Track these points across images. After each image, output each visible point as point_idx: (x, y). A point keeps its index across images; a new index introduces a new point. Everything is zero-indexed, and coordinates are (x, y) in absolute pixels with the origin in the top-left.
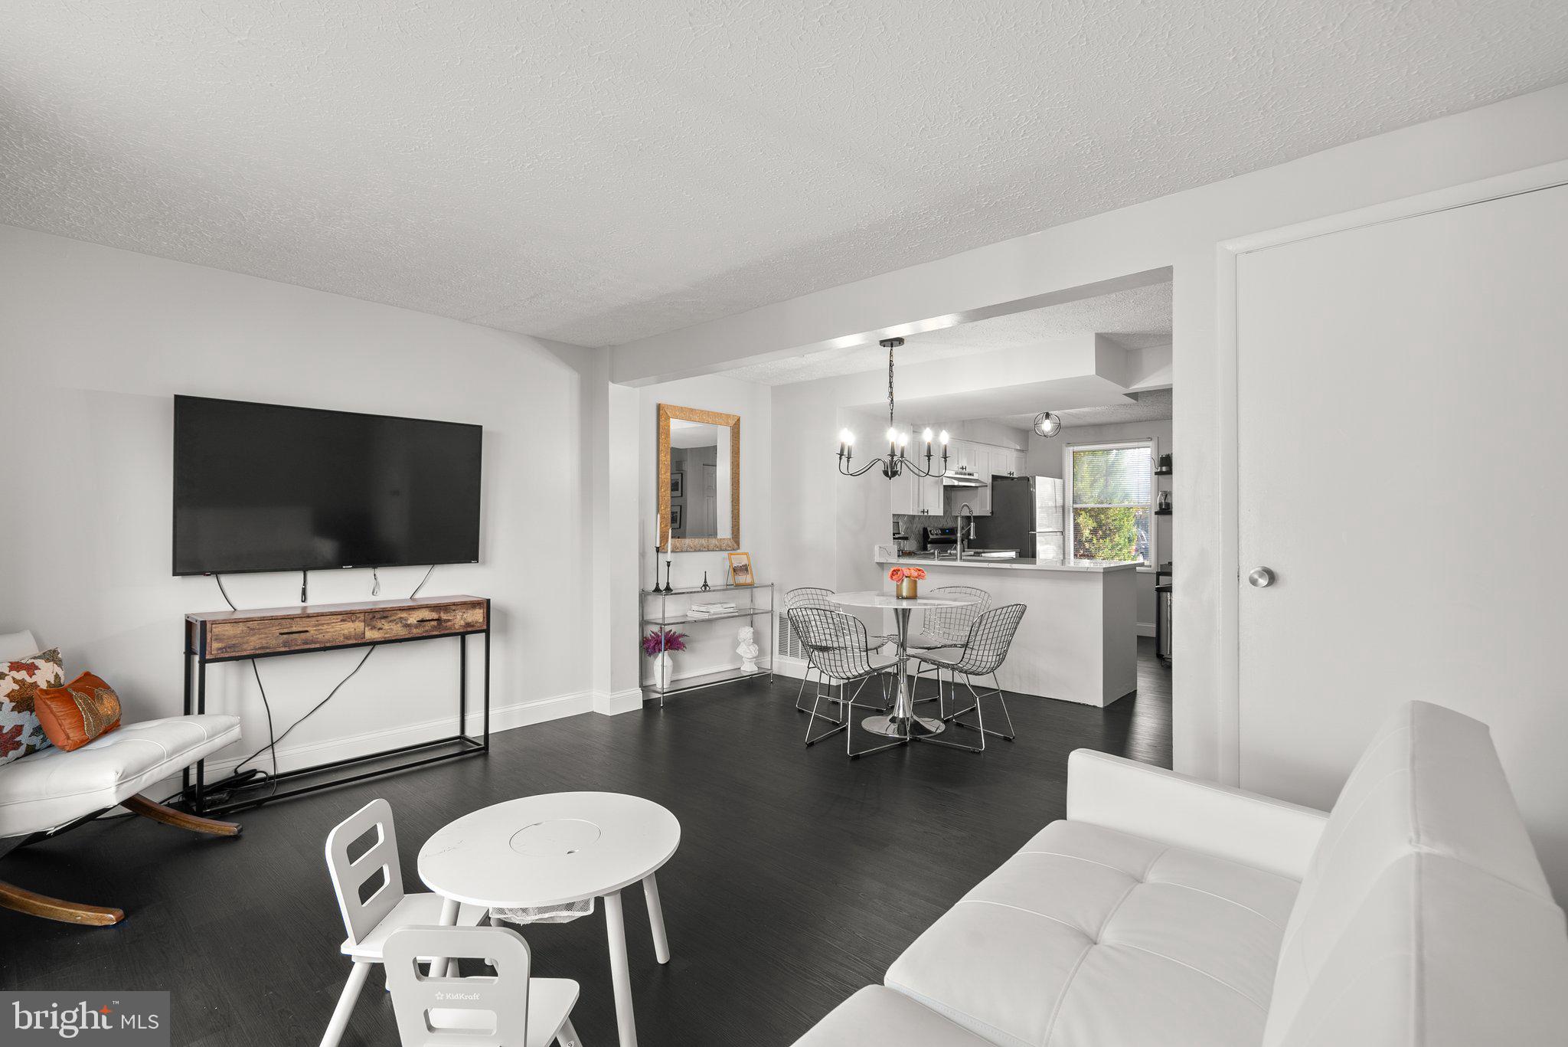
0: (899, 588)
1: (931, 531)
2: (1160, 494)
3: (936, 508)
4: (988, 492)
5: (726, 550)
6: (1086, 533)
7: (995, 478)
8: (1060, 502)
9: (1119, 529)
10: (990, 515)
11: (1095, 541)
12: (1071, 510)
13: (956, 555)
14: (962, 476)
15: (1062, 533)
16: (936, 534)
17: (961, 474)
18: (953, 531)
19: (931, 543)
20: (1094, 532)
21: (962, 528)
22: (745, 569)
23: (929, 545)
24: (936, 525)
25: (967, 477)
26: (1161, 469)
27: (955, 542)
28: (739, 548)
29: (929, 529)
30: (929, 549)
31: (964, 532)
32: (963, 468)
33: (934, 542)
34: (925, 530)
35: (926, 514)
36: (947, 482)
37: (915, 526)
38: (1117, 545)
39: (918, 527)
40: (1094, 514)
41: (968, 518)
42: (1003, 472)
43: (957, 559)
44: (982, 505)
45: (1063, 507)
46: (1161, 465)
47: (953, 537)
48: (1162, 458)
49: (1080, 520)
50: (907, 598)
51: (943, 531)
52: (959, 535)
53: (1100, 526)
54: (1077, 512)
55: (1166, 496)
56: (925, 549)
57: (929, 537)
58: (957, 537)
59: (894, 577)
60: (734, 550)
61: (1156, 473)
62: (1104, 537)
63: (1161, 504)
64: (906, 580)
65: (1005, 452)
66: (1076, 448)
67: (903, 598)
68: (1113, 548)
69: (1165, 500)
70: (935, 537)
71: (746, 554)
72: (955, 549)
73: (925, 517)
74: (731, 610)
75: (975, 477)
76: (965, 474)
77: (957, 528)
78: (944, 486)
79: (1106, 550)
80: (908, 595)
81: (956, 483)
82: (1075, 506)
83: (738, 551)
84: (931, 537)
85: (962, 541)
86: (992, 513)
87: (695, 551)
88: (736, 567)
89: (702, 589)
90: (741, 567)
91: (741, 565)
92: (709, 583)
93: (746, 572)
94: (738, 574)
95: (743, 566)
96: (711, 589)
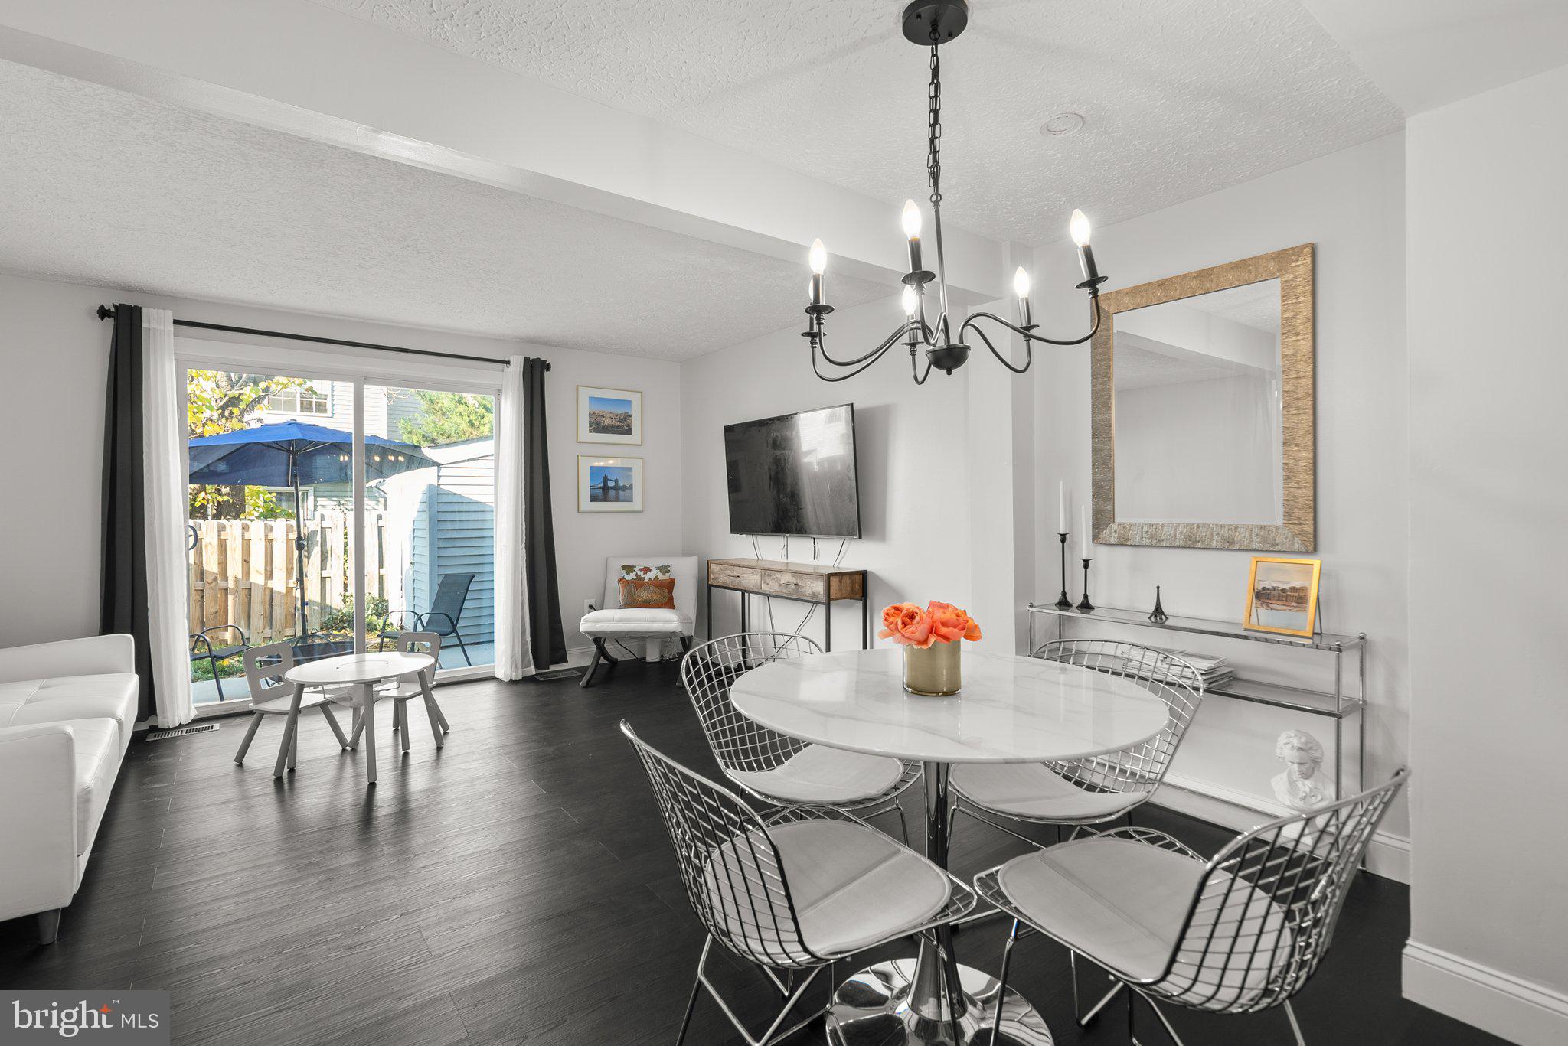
22: (1298, 598)
88: (1269, 589)
89: (1150, 618)
90: (1283, 590)
91: (1286, 587)
92: (1164, 609)
93: (1295, 604)
94: (1268, 606)
95: (1293, 589)
96: (1167, 623)
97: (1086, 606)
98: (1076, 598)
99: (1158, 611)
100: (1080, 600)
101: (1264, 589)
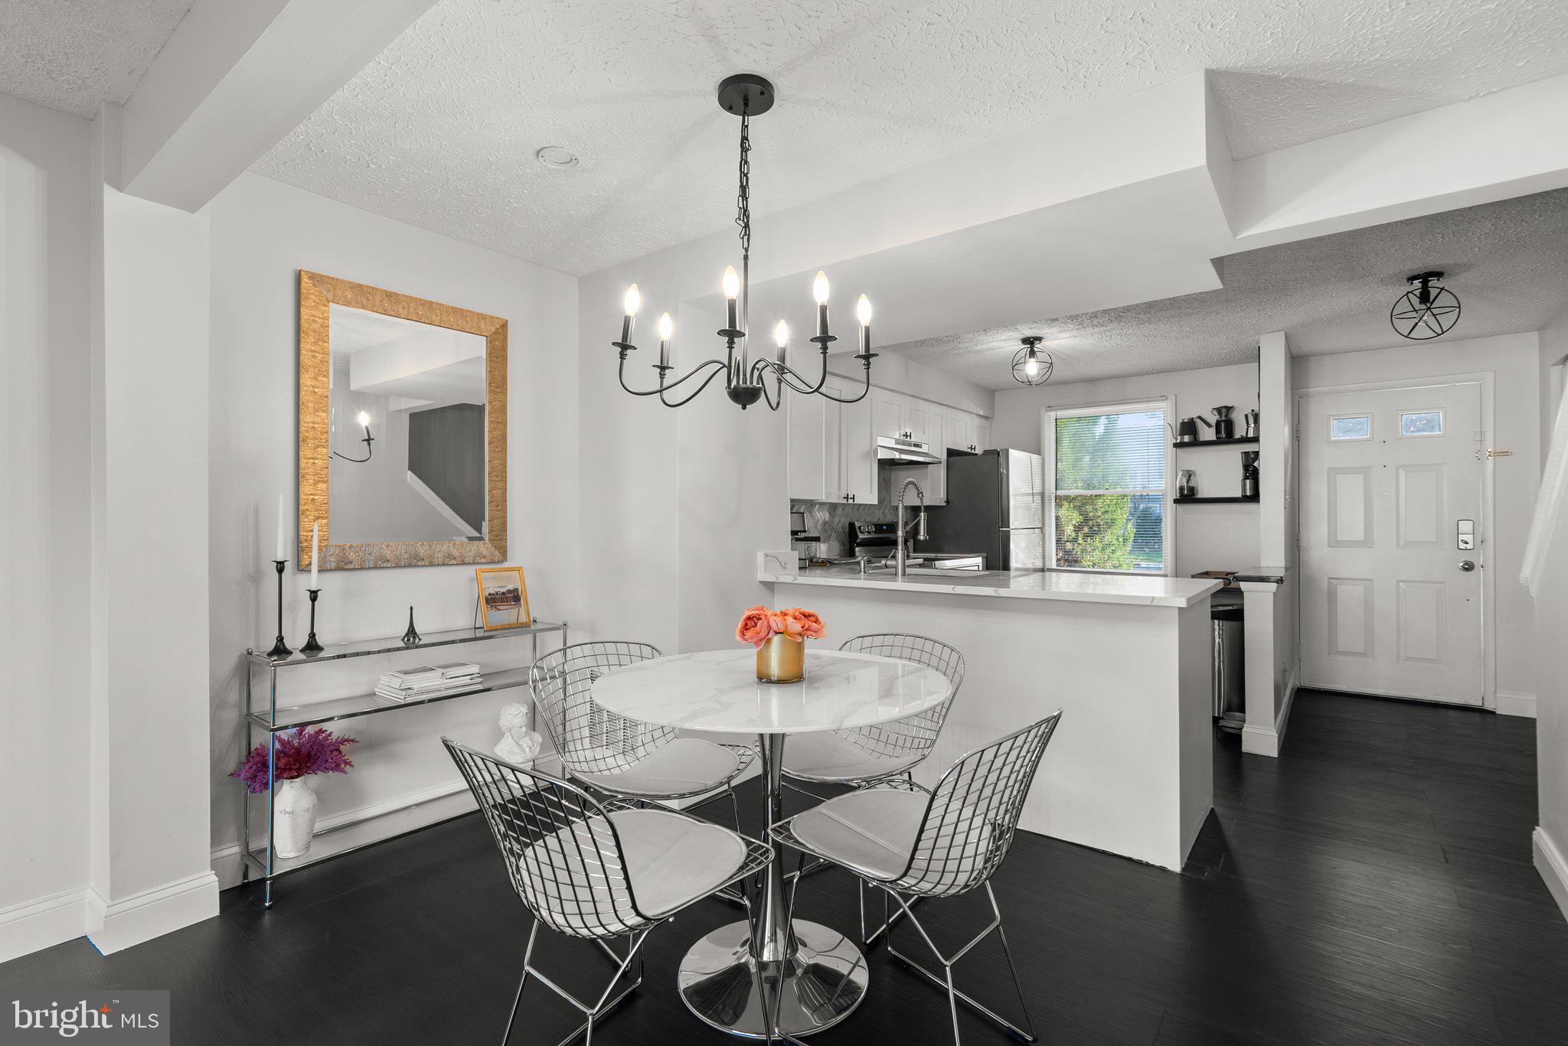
0: (762, 658)
1: (860, 528)
2: (1180, 474)
3: (867, 493)
4: (942, 471)
5: (474, 563)
6: (1069, 530)
7: (951, 453)
8: (1038, 489)
9: (1111, 524)
10: (945, 504)
11: (1080, 540)
12: (1054, 499)
13: (896, 567)
14: (906, 448)
15: (1042, 529)
16: (869, 532)
17: (904, 443)
18: (892, 527)
19: (859, 545)
20: (1078, 528)
21: (906, 524)
22: (514, 597)
23: (857, 549)
24: (869, 519)
25: (913, 449)
26: (1182, 439)
27: (895, 543)
28: (504, 558)
29: (857, 524)
30: (857, 554)
31: (908, 528)
32: (906, 436)
33: (865, 543)
34: (852, 525)
35: (851, 501)
36: (883, 454)
37: (836, 520)
38: (1109, 545)
39: (843, 520)
40: (1081, 503)
41: (915, 510)
42: (963, 447)
43: (896, 574)
44: (934, 490)
45: (1043, 495)
46: (1182, 433)
47: (892, 536)
48: (1183, 424)
49: (1062, 512)
50: (780, 682)
51: (879, 528)
52: (900, 533)
53: (1086, 520)
54: (1059, 501)
55: (1190, 476)
56: (852, 554)
57: (857, 537)
58: (897, 537)
59: (748, 634)
60: (492, 562)
61: (1176, 445)
62: (1091, 534)
63: (1182, 489)
64: (776, 640)
65: (965, 417)
66: (1060, 414)
67: (770, 682)
68: (1103, 549)
69: (1188, 482)
70: (866, 536)
71: (518, 569)
72: (894, 557)
73: (849, 505)
74: (466, 680)
75: (924, 449)
76: (909, 445)
77: (897, 523)
78: (879, 460)
79: (1097, 552)
80: (784, 676)
81: (897, 456)
82: (1060, 493)
83: (506, 565)
84: (861, 536)
85: (906, 541)
86: (947, 502)
87: (398, 566)
88: (493, 594)
89: (403, 640)
90: (503, 593)
91: (504, 590)
92: (418, 630)
93: (514, 603)
94: (496, 608)
95: (509, 591)
96: (421, 643)
97: (312, 647)
98: (296, 640)
99: (411, 632)
100: (303, 641)
101: (490, 594)
